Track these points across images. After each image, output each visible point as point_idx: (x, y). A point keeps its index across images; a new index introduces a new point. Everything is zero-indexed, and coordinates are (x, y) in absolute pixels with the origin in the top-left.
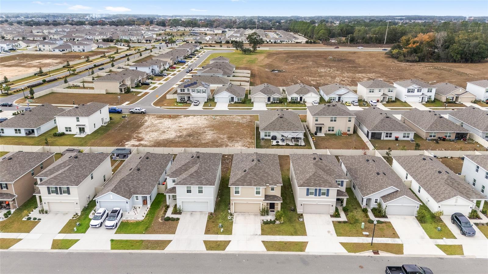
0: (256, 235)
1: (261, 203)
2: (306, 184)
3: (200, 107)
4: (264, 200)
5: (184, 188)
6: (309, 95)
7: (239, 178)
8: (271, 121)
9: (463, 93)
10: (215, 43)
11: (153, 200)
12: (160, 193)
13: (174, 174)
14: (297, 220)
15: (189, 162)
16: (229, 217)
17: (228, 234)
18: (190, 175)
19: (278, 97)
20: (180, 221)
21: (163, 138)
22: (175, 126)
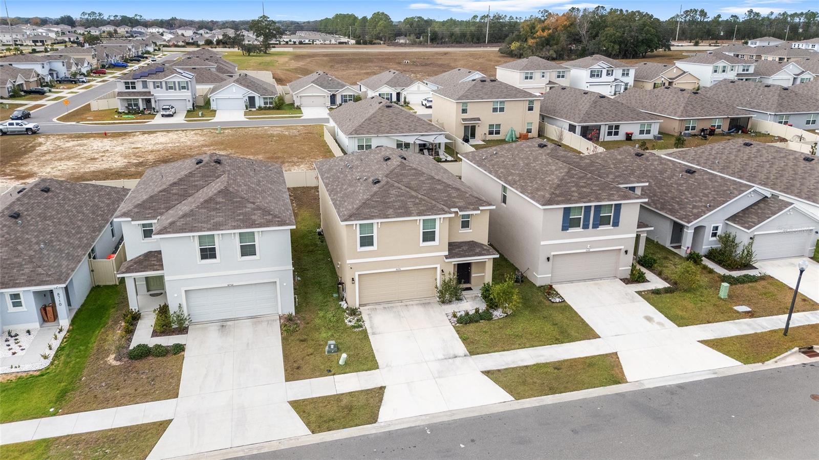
0: (456, 357)
1: (438, 266)
2: (558, 196)
3: (180, 119)
4: (447, 257)
5: (190, 243)
6: (414, 87)
7: (368, 200)
8: (368, 116)
9: (679, 76)
10: (183, 44)
11: (76, 304)
12: (102, 284)
13: (145, 209)
14: (547, 303)
15: (191, 174)
16: (350, 321)
17: (365, 367)
18: (206, 201)
19: (352, 94)
20: (186, 354)
21: (92, 169)
22: (123, 148)
